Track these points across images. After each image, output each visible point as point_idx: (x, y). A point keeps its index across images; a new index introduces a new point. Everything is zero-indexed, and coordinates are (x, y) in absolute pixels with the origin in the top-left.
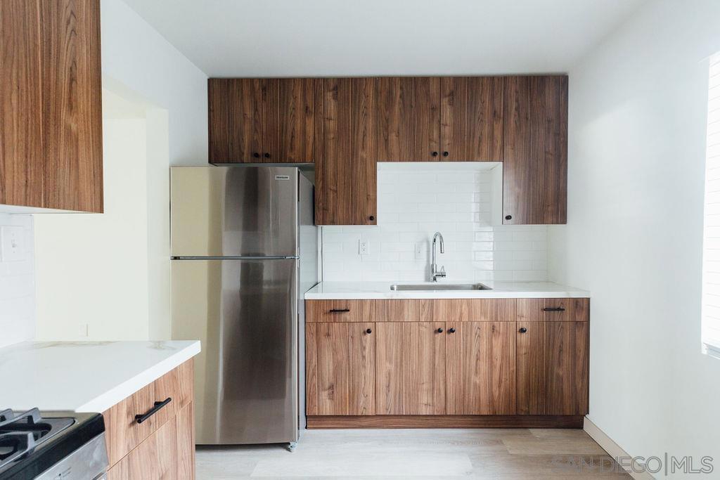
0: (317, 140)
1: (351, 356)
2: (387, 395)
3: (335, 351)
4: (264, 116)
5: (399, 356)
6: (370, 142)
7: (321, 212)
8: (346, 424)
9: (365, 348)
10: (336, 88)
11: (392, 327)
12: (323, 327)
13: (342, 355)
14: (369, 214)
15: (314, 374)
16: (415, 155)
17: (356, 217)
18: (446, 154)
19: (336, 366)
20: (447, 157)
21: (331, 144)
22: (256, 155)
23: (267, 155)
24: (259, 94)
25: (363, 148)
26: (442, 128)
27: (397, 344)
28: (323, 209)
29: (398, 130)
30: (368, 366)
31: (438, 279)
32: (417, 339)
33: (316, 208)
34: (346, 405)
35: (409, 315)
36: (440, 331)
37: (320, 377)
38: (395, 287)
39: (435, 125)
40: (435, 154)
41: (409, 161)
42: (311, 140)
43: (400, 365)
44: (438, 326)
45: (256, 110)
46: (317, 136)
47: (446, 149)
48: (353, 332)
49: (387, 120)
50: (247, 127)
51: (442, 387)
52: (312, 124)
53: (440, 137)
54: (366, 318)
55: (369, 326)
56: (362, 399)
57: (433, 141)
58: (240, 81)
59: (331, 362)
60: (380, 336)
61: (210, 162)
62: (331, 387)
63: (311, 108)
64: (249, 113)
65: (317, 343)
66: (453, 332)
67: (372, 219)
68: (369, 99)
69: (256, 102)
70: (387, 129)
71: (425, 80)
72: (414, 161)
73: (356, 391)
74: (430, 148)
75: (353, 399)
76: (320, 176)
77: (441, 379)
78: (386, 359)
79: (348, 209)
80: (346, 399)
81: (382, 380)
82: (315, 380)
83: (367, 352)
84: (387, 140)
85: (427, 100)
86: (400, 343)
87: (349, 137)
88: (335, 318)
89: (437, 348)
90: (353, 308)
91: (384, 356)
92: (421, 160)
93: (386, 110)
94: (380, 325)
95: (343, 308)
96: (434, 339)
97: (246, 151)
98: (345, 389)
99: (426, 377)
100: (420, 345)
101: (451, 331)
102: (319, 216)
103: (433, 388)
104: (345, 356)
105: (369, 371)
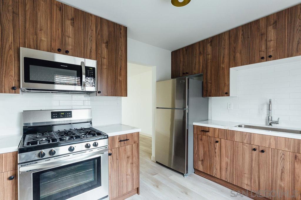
0: (204, 64)
1: (210, 150)
2: (226, 172)
3: (204, 147)
4: (186, 60)
5: (232, 156)
6: (226, 60)
7: (205, 92)
8: (209, 178)
9: (216, 149)
10: (211, 41)
11: (229, 143)
12: (200, 136)
13: (207, 149)
14: (226, 91)
15: (196, 154)
16: (251, 61)
17: (219, 93)
18: (270, 56)
19: (204, 153)
20: (272, 58)
21: (209, 64)
22: (184, 74)
23: (187, 73)
24: (185, 52)
25: (223, 63)
26: (268, 43)
27: (231, 151)
28: (206, 91)
29: (241, 51)
30: (217, 157)
31: (273, 125)
32: (242, 151)
33: (203, 90)
34: (208, 169)
35: (237, 138)
36: (255, 150)
37: (198, 155)
38: (243, 126)
39: (263, 42)
40: (263, 58)
41: (247, 64)
42: (202, 65)
43: (232, 161)
44: (254, 147)
45: (184, 58)
46: (204, 62)
47: (271, 54)
48: (211, 140)
49: (235, 48)
50: (181, 65)
51: (257, 179)
52: (202, 59)
53: (266, 49)
54: (216, 136)
55: (218, 139)
56: (215, 170)
57: (262, 51)
58: (179, 50)
59: (203, 151)
60: (223, 145)
61: (172, 78)
62: (202, 161)
63: (202, 52)
64: (182, 60)
65: (198, 142)
66: (264, 152)
67: (227, 94)
68: (226, 41)
69: (184, 55)
70: (235, 52)
71: (257, 22)
72: (250, 64)
73: (212, 165)
74: (260, 55)
75: (211, 168)
76: (205, 78)
77: (256, 175)
78: (226, 156)
79: (216, 90)
80: (208, 167)
81: (224, 164)
82: (197, 156)
83: (217, 150)
84: (234, 57)
85: (258, 31)
86: (232, 150)
87: (217, 60)
88: (204, 134)
89: (254, 158)
90: (211, 130)
91: (224, 155)
92: (254, 62)
93: (234, 44)
94: (223, 140)
95: (207, 130)
96: (252, 153)
97: (181, 73)
98: (208, 163)
99: (246, 171)
100: (243, 154)
101: (263, 151)
102: (205, 94)
103: (251, 178)
104: (208, 150)
105: (218, 159)
